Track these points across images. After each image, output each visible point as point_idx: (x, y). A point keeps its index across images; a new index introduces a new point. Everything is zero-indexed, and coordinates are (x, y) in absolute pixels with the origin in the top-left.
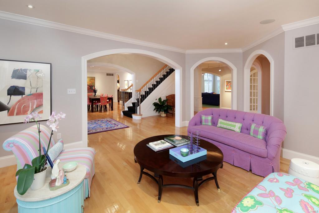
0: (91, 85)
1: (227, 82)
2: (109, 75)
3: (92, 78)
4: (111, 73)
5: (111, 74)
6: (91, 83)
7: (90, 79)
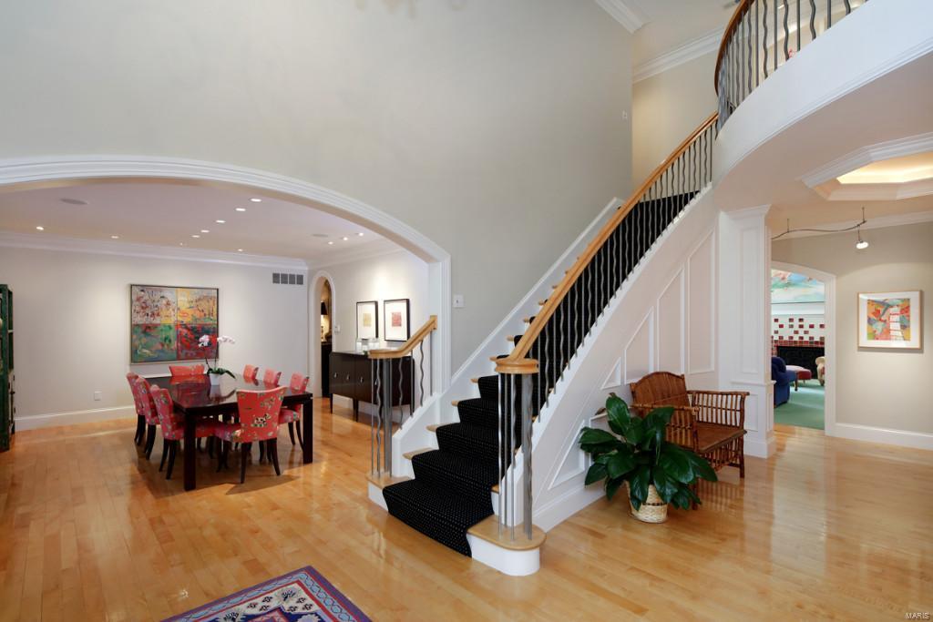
0: (199, 322)
1: (871, 302)
2: (284, 282)
3: (205, 293)
4: (284, 272)
5: (292, 276)
6: (197, 314)
7: (195, 297)
